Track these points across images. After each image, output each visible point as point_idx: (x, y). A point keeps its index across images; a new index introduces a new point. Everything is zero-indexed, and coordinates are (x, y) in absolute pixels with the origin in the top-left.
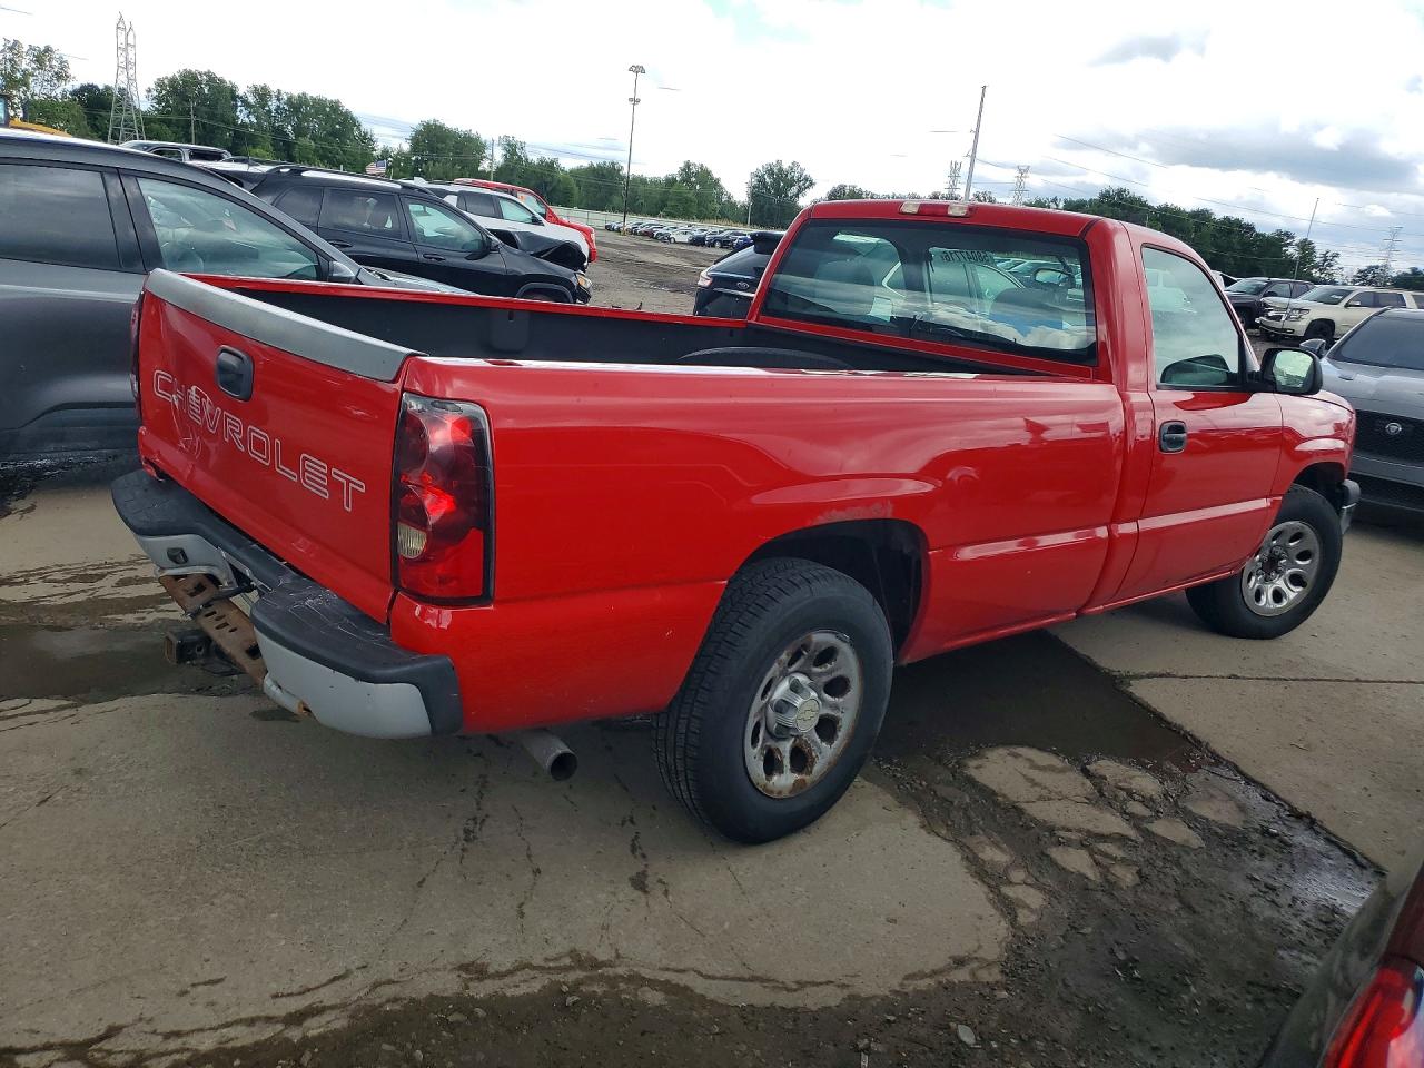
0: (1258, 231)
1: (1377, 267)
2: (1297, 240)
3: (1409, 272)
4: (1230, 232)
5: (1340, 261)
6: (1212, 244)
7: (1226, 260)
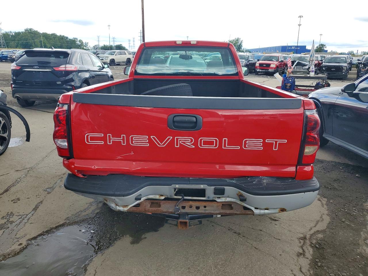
0: (69, 38)
1: (97, 45)
2: (78, 40)
3: (103, 46)
4: (62, 39)
5: (89, 45)
6: (59, 42)
7: (64, 46)
